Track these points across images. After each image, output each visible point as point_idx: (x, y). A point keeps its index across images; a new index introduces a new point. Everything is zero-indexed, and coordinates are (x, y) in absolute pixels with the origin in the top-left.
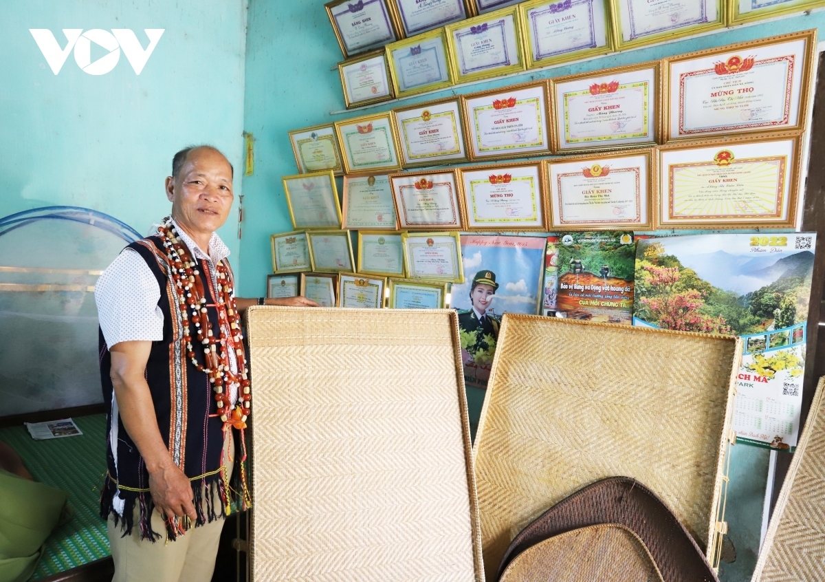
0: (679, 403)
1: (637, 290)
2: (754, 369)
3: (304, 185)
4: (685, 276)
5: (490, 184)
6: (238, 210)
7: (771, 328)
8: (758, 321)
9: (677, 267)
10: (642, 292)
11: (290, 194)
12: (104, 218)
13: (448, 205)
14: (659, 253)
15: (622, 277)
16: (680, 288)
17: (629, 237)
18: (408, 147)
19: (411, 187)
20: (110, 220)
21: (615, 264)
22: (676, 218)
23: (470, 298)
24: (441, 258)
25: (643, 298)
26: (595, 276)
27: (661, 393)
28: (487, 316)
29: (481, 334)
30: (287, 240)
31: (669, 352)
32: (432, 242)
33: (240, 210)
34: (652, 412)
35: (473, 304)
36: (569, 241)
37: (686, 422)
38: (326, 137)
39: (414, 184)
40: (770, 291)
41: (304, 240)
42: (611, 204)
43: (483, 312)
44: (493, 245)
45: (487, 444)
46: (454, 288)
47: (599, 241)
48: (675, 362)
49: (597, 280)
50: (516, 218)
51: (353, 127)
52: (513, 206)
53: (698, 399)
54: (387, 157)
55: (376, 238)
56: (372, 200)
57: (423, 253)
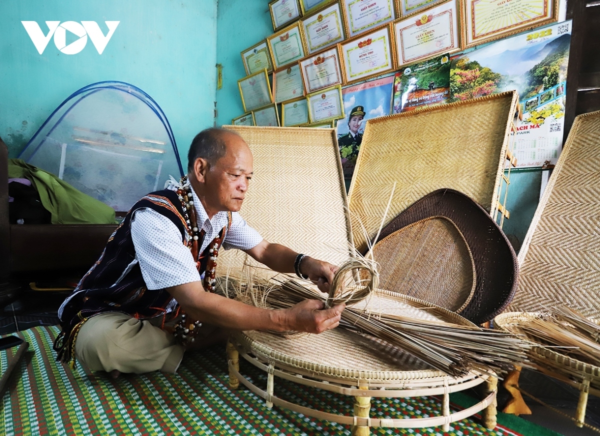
0: (475, 140)
1: (452, 90)
2: (530, 121)
3: (250, 83)
4: (484, 73)
5: (359, 48)
6: (213, 110)
7: (541, 91)
8: (533, 88)
9: (478, 68)
10: (455, 90)
11: (242, 90)
12: (136, 90)
13: (334, 71)
14: (466, 62)
15: (442, 86)
16: (480, 82)
17: (447, 57)
18: (310, 42)
19: (312, 64)
20: (140, 92)
21: (438, 79)
22: (477, 37)
23: (348, 126)
24: (330, 105)
25: (456, 94)
26: (425, 90)
27: (464, 138)
28: (358, 134)
29: (356, 146)
30: (241, 120)
31: (470, 114)
32: (325, 96)
33: (215, 111)
34: (458, 151)
35: (350, 129)
36: (409, 72)
37: (480, 150)
38: (262, 50)
39: (313, 62)
40: (540, 66)
41: (251, 118)
42: (435, 40)
43: (356, 132)
44: (363, 89)
45: (356, 195)
46: (339, 122)
47: (427, 67)
48: (474, 119)
49: (426, 92)
50: (375, 67)
51: (278, 39)
52: (373, 60)
53: (488, 135)
54: (298, 54)
55: (292, 105)
56: (289, 83)
57: (320, 105)
